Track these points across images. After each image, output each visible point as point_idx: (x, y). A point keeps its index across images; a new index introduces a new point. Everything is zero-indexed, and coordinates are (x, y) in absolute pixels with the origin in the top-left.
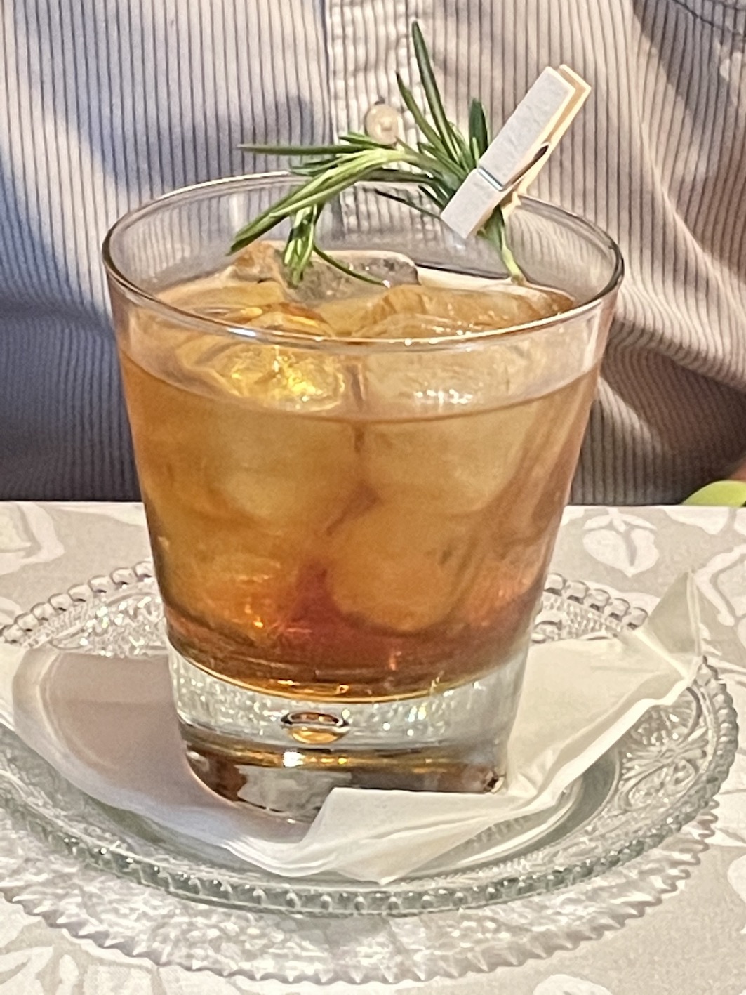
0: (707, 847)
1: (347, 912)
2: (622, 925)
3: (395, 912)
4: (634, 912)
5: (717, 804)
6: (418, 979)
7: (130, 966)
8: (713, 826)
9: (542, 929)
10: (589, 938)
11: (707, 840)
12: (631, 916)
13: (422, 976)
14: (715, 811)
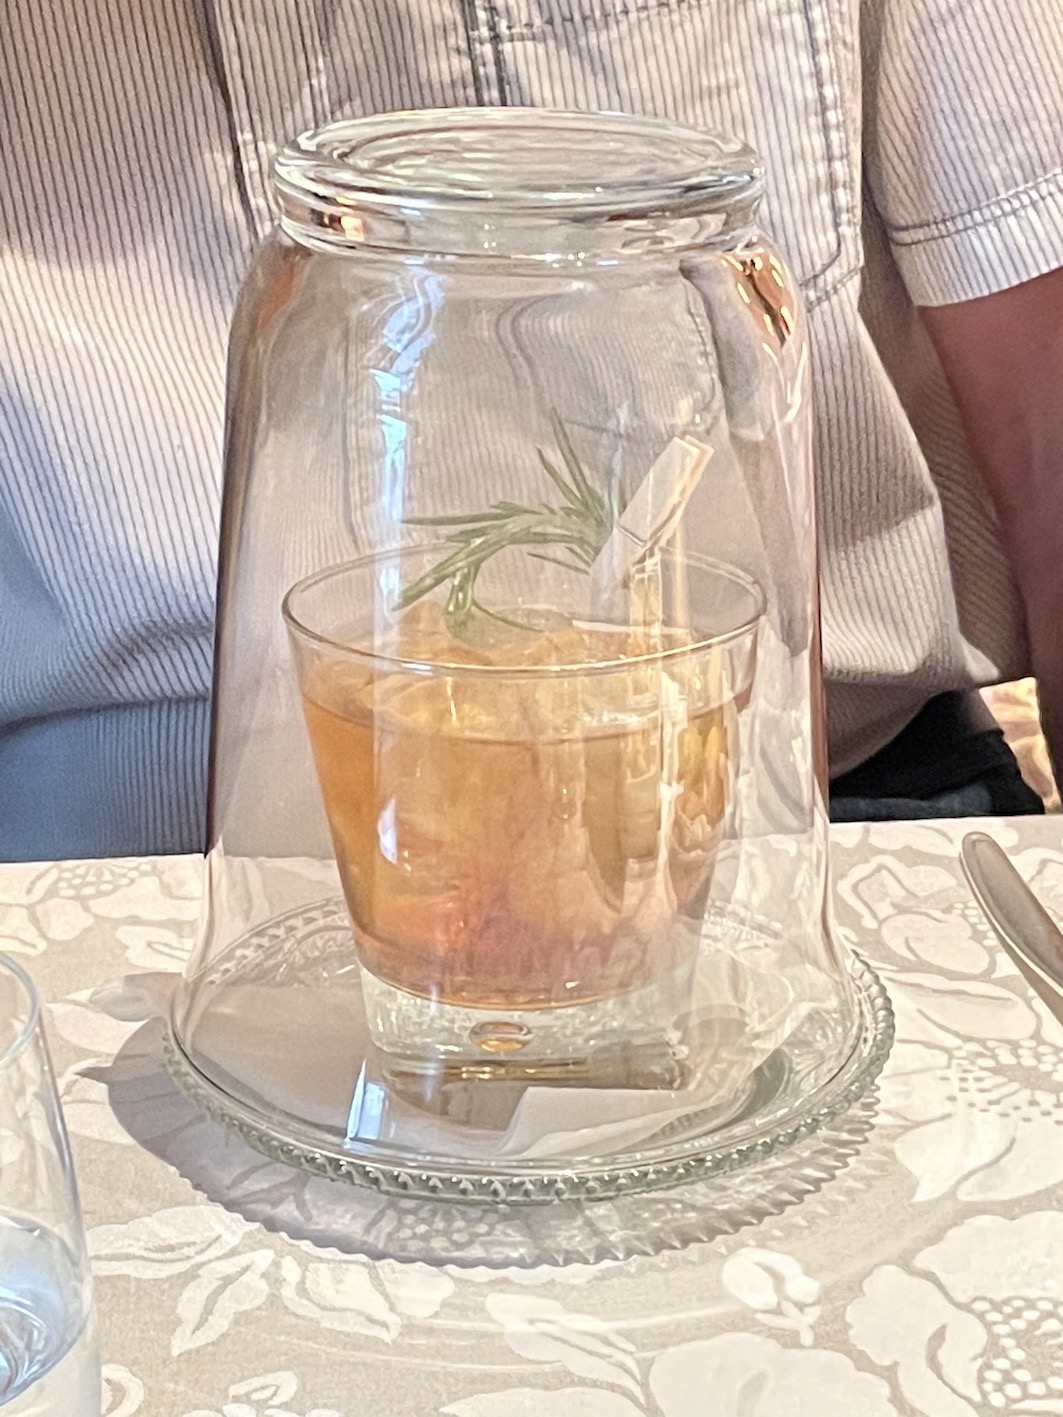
0: (872, 1127)
1: (548, 1198)
2: (801, 1200)
3: (593, 1196)
4: (811, 1188)
5: (878, 1088)
6: (616, 1259)
7: (347, 1262)
8: (876, 1107)
9: (726, 1207)
10: (771, 1214)
11: (872, 1121)
12: (808, 1192)
13: (621, 1256)
14: (876, 1094)
